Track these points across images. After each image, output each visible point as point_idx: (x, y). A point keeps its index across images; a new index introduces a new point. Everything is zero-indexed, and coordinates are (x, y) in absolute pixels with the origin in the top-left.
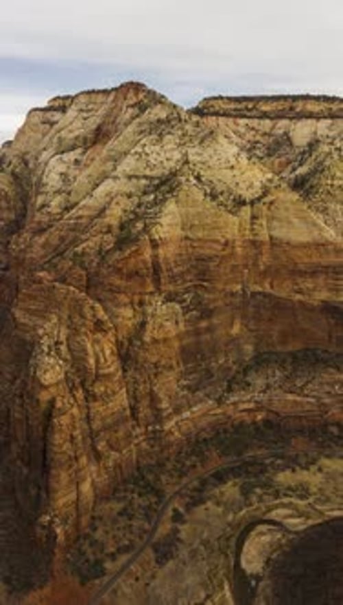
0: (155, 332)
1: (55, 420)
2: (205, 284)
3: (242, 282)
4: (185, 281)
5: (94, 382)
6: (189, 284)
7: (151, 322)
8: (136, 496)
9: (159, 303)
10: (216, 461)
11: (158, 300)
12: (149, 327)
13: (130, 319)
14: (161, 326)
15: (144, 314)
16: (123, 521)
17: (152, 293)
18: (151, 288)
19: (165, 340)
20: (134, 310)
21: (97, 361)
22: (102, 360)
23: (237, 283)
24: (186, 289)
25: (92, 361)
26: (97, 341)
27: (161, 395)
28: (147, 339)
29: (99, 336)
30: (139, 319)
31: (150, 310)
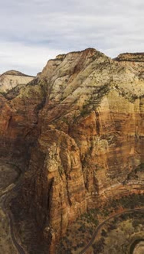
0: (97, 152)
1: (53, 187)
2: (119, 132)
3: (135, 132)
4: (110, 131)
5: (70, 171)
6: (111, 132)
7: (95, 148)
8: (86, 222)
9: (99, 140)
10: (122, 210)
11: (98, 138)
12: (94, 149)
13: (86, 146)
14: (99, 149)
15: (92, 144)
16: (80, 233)
17: (95, 135)
18: (95, 133)
19: (101, 155)
20: (88, 142)
21: (72, 163)
22: (74, 162)
23: (133, 132)
24: (110, 134)
25: (69, 163)
26: (72, 155)
27: (98, 179)
28: (93, 154)
29: (73, 152)
30: (90, 146)
31: (95, 142)
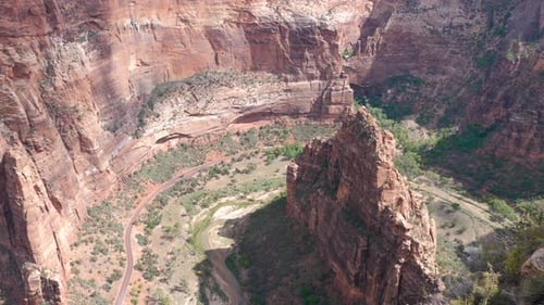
0: (65, 74)
1: (19, 174)
2: (96, 20)
3: (131, 17)
4: (77, 18)
5: (31, 132)
6: (80, 22)
7: (58, 65)
9: (62, 44)
11: (58, 41)
12: (58, 70)
13: (35, 65)
14: (70, 68)
15: (48, 57)
17: (49, 34)
18: (48, 29)
19: (77, 82)
20: (37, 54)
21: (27, 110)
22: (33, 108)
23: (126, 16)
24: (80, 27)
25: (22, 110)
26: (20, 89)
28: (59, 83)
29: (22, 82)
30: (44, 64)
31: (54, 53)
